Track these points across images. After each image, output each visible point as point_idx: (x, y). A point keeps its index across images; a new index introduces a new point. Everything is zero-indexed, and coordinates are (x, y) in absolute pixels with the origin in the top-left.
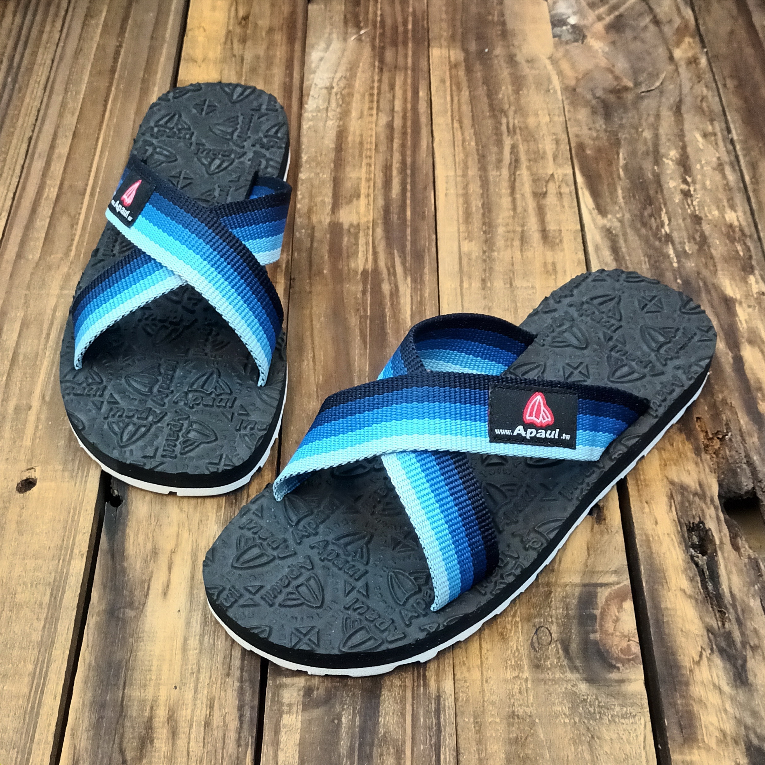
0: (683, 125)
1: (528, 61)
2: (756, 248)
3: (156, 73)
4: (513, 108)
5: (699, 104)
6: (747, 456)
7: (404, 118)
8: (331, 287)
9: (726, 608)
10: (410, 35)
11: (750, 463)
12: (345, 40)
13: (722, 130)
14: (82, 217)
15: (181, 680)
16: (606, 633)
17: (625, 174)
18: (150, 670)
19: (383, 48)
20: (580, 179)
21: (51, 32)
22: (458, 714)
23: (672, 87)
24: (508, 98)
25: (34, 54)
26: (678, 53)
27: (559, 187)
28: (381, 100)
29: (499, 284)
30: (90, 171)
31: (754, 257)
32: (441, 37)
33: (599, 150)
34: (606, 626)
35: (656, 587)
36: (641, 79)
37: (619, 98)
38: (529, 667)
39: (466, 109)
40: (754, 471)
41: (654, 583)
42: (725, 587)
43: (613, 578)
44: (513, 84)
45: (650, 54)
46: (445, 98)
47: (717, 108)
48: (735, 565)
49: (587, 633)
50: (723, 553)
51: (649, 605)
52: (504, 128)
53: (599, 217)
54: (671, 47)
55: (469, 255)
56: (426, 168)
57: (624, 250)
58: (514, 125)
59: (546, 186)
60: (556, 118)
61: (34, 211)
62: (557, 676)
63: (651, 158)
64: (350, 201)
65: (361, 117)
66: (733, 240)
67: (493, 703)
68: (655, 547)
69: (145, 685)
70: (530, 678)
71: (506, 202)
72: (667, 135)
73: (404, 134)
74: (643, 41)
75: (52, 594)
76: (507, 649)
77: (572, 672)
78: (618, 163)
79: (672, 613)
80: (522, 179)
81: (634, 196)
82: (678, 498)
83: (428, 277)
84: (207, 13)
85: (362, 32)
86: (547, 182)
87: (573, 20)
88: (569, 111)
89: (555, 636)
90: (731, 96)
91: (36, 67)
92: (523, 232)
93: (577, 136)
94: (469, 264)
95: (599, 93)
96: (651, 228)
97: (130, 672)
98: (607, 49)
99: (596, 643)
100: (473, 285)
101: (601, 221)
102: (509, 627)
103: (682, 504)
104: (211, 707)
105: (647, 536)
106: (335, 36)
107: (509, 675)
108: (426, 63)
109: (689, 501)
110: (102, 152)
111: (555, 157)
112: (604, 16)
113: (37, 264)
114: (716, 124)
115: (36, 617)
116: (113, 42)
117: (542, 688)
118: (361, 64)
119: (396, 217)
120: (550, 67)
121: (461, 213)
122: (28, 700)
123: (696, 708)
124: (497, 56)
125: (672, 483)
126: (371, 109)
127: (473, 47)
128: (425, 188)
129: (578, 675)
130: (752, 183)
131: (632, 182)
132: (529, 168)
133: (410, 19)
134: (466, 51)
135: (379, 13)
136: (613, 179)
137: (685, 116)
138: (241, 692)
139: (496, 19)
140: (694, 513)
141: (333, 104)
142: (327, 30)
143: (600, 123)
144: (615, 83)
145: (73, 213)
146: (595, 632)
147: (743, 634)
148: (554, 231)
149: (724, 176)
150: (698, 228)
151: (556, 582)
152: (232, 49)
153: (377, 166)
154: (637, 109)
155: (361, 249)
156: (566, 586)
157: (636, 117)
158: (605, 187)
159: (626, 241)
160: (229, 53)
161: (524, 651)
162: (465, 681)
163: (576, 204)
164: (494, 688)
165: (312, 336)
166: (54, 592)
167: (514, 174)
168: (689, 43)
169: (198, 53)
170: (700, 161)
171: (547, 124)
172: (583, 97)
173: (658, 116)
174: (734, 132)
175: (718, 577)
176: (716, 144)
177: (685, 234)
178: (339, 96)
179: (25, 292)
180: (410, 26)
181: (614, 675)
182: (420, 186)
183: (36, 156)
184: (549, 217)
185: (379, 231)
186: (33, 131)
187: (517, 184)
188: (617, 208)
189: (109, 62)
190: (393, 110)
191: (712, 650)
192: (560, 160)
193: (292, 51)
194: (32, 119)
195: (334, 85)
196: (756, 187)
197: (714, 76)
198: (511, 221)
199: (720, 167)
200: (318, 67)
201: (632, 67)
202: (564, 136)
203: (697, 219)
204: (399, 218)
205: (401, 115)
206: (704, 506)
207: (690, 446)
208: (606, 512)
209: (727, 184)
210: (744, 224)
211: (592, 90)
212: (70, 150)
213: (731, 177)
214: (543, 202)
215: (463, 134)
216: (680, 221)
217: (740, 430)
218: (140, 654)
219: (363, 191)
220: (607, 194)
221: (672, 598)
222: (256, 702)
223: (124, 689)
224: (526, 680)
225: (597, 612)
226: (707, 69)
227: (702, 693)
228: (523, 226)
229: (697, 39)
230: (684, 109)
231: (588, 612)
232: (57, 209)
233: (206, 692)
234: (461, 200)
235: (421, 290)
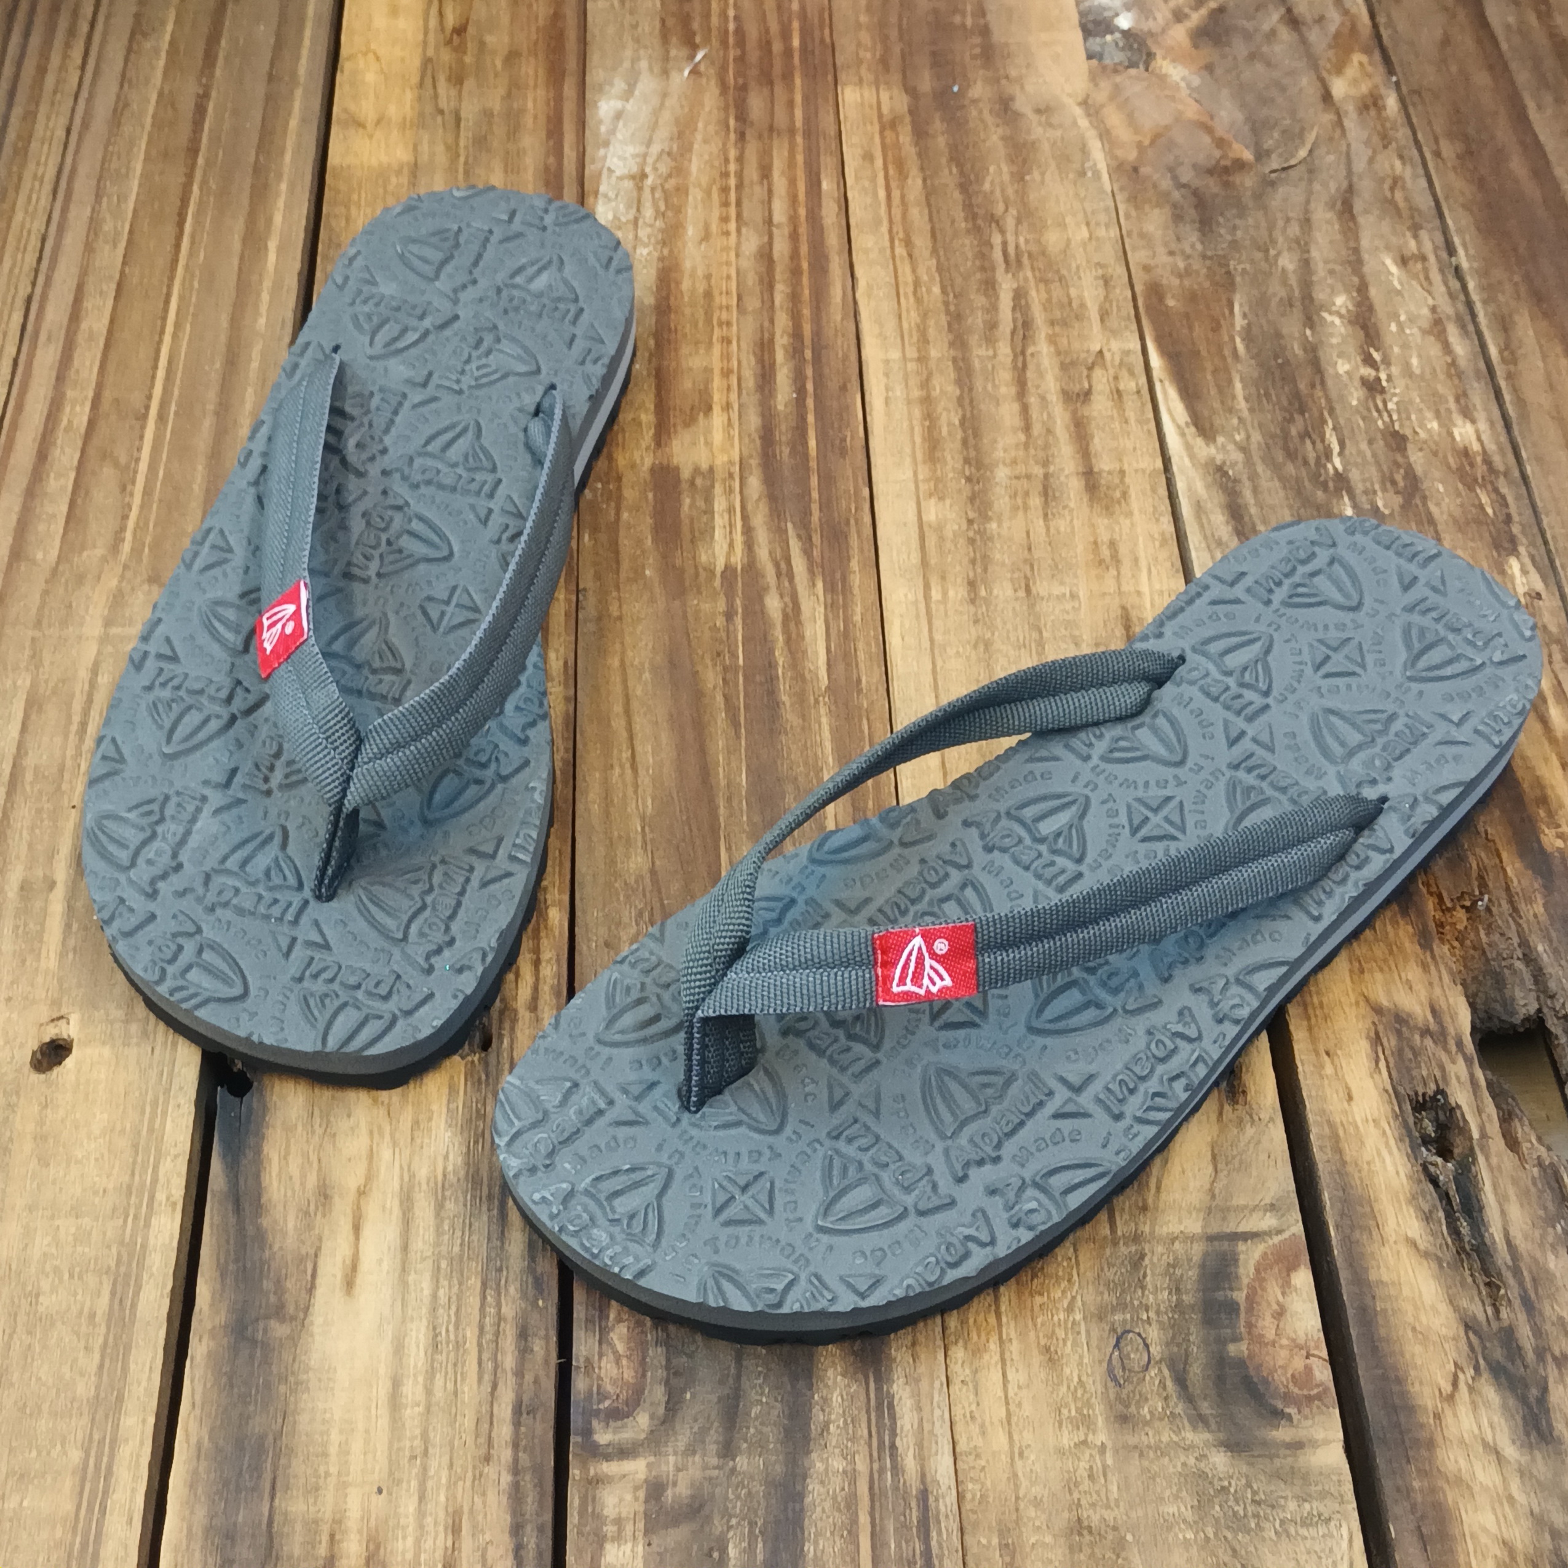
0: (1357, 239)
1: (1038, 111)
2: (1518, 498)
3: (282, 153)
4: (1013, 211)
5: (1388, 194)
6: (1524, 943)
7: (794, 236)
8: (661, 604)
9: (1499, 1275)
10: (796, 60)
11: (1529, 958)
12: (665, 73)
13: (1436, 249)
14: (143, 467)
15: (391, 1473)
16: (1259, 1340)
17: (1247, 347)
18: (325, 1455)
19: (743, 89)
20: (1156, 360)
21: (62, 68)
22: (968, 1528)
23: (1331, 158)
24: (1003, 191)
25: (30, 116)
26: (1339, 88)
27: (1116, 378)
28: (746, 203)
29: (1003, 591)
30: (155, 367)
31: (1516, 518)
32: (859, 62)
33: (1192, 298)
34: (1260, 1324)
35: (1357, 1235)
36: (1268, 144)
37: (1227, 185)
38: (1107, 1419)
39: (918, 216)
40: (1539, 975)
41: (1352, 1227)
42: (1495, 1231)
43: (1268, 1222)
44: (1011, 160)
45: (1283, 89)
46: (875, 194)
47: (1424, 202)
48: (1515, 1182)
49: (1222, 1342)
50: (1487, 1159)
51: (1344, 1276)
52: (997, 255)
53: (1199, 442)
54: (1325, 74)
55: (939, 528)
56: (843, 345)
57: (1253, 510)
58: (1017, 247)
59: (1089, 377)
60: (1102, 232)
61: (42, 456)
62: (1165, 1438)
63: (1297, 314)
64: (690, 421)
65: (706, 237)
66: (1471, 484)
67: (1037, 1503)
68: (1350, 1151)
69: (317, 1489)
70: (1109, 1445)
71: (1008, 413)
72: (1326, 262)
73: (795, 272)
74: (1268, 64)
75: (113, 1294)
76: (1061, 1383)
77: (1195, 1428)
78: (1233, 325)
79: (1393, 1292)
80: (1038, 365)
81: (1267, 395)
82: (1390, 1042)
83: (858, 578)
84: (380, 21)
85: (699, 56)
86: (1090, 368)
87: (1124, 22)
88: (1128, 216)
89: (1155, 1350)
90: (1452, 176)
91: (34, 145)
92: (1046, 476)
93: (1147, 268)
94: (940, 547)
95: (1187, 175)
96: (1306, 463)
97: (283, 1461)
98: (1196, 81)
99: (1240, 1363)
100: (951, 593)
101: (1204, 450)
102: (1061, 1334)
103: (1400, 1052)
104: (455, 1530)
105: (1331, 1124)
106: (644, 64)
107: (1068, 1439)
108: (831, 118)
109: (1412, 1048)
110: (178, 325)
111: (1104, 315)
112: (1187, 10)
113: (55, 572)
114: (1424, 234)
115: (82, 1343)
116: (189, 90)
117: (1134, 1466)
118: (700, 125)
119: (786, 451)
120: (1084, 123)
121: (918, 440)
122: (74, 1529)
123: (1451, 1496)
124: (975, 101)
125: (1378, 1010)
126: (725, 219)
127: (926, 83)
128: (844, 388)
129: (1207, 1436)
130: (1503, 360)
131: (1261, 365)
132: (1052, 340)
133: (796, 25)
134: (911, 91)
135: (731, 13)
136: (1224, 358)
137: (1361, 220)
138: (516, 1494)
139: (969, 22)
140: (1425, 1073)
141: (648, 212)
142: (628, 53)
143: (1192, 238)
144: (1217, 153)
145: (123, 460)
146: (1236, 1339)
147: (1537, 1332)
148: (1110, 473)
149: (1447, 348)
150: (1400, 459)
151: (1152, 1232)
152: (436, 96)
153: (744, 345)
154: (1265, 208)
155: (720, 521)
156: (1173, 1240)
157: (1263, 224)
158: (1209, 377)
159: (1255, 490)
160: (429, 108)
161: (1095, 1382)
162: (978, 1456)
163: (1150, 415)
164: (1038, 1468)
165: (628, 712)
166: (119, 1288)
167: (1023, 353)
168: (1361, 64)
169: (367, 109)
170: (1395, 316)
171: (1084, 245)
172: (1155, 186)
173: (1306, 222)
174: (1461, 252)
175: (1481, 1209)
176: (1427, 278)
177: (1373, 472)
178: (658, 194)
179: (30, 633)
180: (796, 42)
181: (1282, 1434)
182: (833, 385)
183: (43, 337)
184: (1098, 443)
185: (755, 483)
186: (34, 284)
187: (1030, 374)
188: (1235, 421)
189: (185, 129)
190: (769, 221)
191: (1477, 1368)
192: (1113, 322)
193: (559, 99)
194: (31, 259)
195: (648, 170)
196: (1512, 368)
197: (1414, 133)
198: (1021, 453)
199: (1437, 328)
200: (613, 132)
201: (1248, 119)
202: (1121, 270)
203: (1397, 441)
204: (793, 452)
205: (786, 231)
206: (1444, 1057)
207: (1410, 928)
208: (1246, 1077)
209: (1454, 363)
210: (1491, 447)
211: (1171, 170)
212: (112, 321)
213: (1461, 348)
214: (1086, 411)
215: (914, 271)
216: (1364, 446)
217: (1508, 889)
218: (303, 1419)
219: (717, 397)
220: (1213, 392)
221: (1392, 1261)
222: (548, 1517)
223: (273, 1498)
224: (1103, 1448)
225: (1240, 1296)
226: (1401, 120)
227: (1463, 1463)
228: (1046, 463)
229: (1377, 56)
230: (1358, 206)
231: (1220, 1295)
232: (91, 451)
233: (442, 1498)
234: (917, 412)
235: (845, 607)
